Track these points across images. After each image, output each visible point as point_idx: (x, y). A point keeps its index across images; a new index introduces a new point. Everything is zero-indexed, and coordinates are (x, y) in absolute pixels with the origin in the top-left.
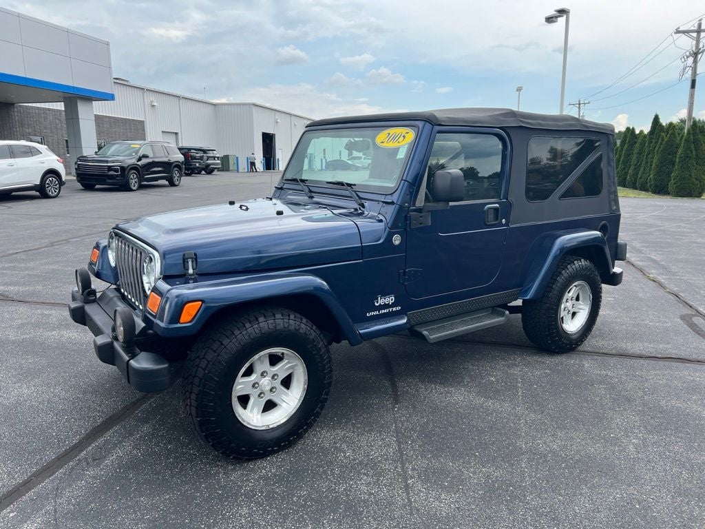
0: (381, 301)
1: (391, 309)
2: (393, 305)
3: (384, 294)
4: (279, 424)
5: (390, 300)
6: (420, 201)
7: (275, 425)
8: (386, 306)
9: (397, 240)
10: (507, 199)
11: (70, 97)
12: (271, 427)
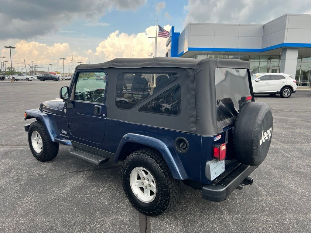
0: (63, 132)
1: (66, 136)
3: (64, 130)
5: (65, 132)
8: (64, 134)
9: (65, 111)
10: (105, 104)
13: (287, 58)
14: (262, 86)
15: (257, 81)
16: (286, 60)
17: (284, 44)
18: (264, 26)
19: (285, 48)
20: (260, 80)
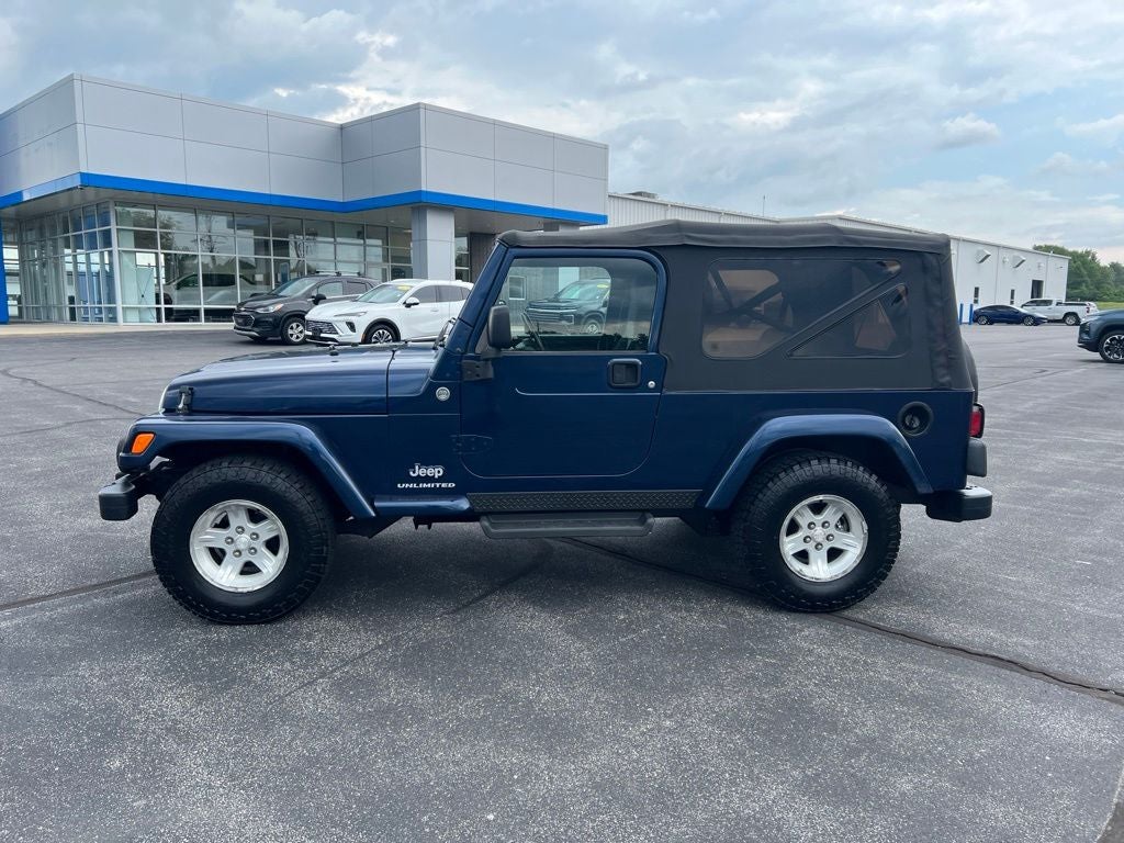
0: (419, 471)
1: (438, 485)
2: (440, 480)
3: (426, 463)
4: (250, 589)
5: (437, 472)
6: (482, 346)
7: (245, 590)
8: (428, 479)
9: (443, 394)
10: (658, 352)
11: (551, 223)
12: (240, 590)
13: (430, 235)
14: (426, 319)
15: (408, 306)
16: (430, 245)
17: (420, 193)
18: (342, 128)
19: (421, 204)
20: (417, 301)
